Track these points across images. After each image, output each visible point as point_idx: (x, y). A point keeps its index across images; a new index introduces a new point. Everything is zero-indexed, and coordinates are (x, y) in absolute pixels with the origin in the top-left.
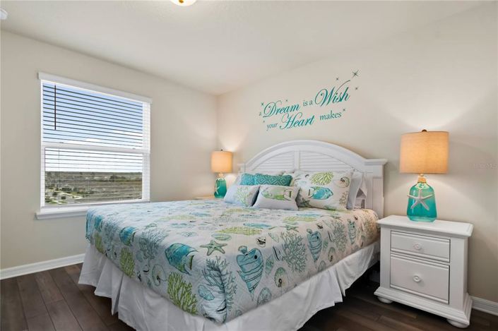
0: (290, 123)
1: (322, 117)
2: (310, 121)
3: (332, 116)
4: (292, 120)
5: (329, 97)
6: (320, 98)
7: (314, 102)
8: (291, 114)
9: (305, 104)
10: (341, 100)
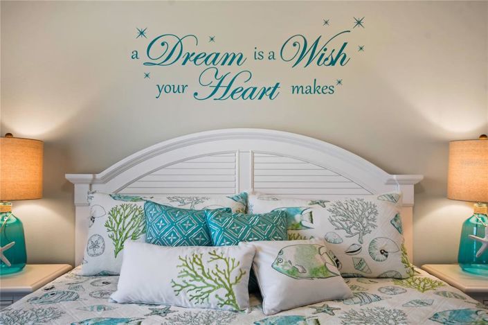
0: (221, 91)
1: (296, 89)
2: (271, 92)
3: (315, 89)
4: (226, 83)
5: (309, 52)
6: (291, 51)
7: (277, 55)
8: (223, 70)
9: (259, 56)
10: (333, 63)
